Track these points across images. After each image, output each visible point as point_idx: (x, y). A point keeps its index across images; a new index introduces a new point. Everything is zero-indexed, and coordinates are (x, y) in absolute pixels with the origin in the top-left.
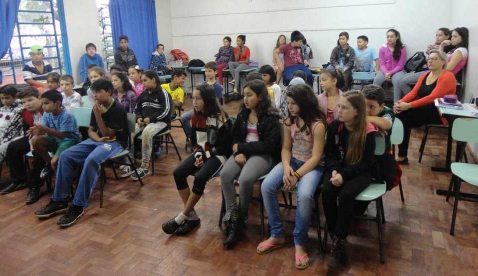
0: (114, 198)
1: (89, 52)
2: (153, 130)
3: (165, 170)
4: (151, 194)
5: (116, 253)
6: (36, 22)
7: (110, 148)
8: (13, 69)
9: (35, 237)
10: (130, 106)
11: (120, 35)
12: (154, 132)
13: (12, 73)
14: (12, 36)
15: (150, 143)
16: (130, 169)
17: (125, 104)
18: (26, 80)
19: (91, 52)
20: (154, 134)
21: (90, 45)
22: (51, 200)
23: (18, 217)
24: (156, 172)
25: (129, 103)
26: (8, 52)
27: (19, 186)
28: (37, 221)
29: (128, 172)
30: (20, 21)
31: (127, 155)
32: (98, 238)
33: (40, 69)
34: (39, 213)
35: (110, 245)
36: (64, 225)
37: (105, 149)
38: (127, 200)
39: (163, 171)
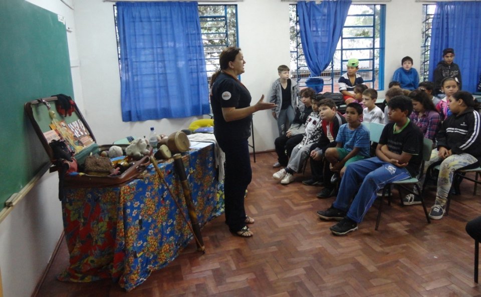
0: (394, 225)
1: (405, 66)
2: (456, 162)
3: (466, 215)
4: (436, 237)
5: (374, 284)
6: (358, 37)
7: (394, 172)
8: (332, 79)
9: (312, 233)
10: (428, 129)
11: (444, 48)
12: (456, 165)
13: (331, 83)
14: (335, 50)
15: (450, 177)
16: (413, 198)
17: (423, 125)
18: (341, 91)
19: (407, 66)
20: (457, 168)
21: (407, 59)
22: (333, 205)
23: (306, 210)
24: (452, 212)
25: (428, 124)
26: (330, 64)
27: (316, 183)
28: (318, 219)
29: (411, 201)
30: (344, 36)
31: (415, 184)
32: (363, 260)
33: (353, 80)
34: (321, 213)
35: (372, 273)
36: (336, 233)
37: (388, 171)
38: (406, 233)
39: (461, 215)
